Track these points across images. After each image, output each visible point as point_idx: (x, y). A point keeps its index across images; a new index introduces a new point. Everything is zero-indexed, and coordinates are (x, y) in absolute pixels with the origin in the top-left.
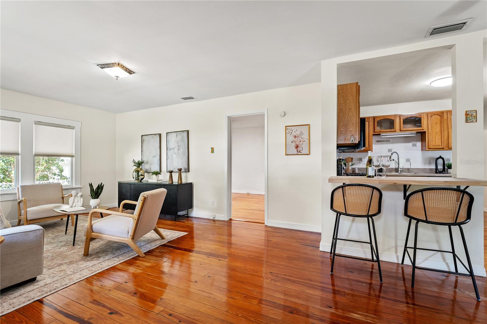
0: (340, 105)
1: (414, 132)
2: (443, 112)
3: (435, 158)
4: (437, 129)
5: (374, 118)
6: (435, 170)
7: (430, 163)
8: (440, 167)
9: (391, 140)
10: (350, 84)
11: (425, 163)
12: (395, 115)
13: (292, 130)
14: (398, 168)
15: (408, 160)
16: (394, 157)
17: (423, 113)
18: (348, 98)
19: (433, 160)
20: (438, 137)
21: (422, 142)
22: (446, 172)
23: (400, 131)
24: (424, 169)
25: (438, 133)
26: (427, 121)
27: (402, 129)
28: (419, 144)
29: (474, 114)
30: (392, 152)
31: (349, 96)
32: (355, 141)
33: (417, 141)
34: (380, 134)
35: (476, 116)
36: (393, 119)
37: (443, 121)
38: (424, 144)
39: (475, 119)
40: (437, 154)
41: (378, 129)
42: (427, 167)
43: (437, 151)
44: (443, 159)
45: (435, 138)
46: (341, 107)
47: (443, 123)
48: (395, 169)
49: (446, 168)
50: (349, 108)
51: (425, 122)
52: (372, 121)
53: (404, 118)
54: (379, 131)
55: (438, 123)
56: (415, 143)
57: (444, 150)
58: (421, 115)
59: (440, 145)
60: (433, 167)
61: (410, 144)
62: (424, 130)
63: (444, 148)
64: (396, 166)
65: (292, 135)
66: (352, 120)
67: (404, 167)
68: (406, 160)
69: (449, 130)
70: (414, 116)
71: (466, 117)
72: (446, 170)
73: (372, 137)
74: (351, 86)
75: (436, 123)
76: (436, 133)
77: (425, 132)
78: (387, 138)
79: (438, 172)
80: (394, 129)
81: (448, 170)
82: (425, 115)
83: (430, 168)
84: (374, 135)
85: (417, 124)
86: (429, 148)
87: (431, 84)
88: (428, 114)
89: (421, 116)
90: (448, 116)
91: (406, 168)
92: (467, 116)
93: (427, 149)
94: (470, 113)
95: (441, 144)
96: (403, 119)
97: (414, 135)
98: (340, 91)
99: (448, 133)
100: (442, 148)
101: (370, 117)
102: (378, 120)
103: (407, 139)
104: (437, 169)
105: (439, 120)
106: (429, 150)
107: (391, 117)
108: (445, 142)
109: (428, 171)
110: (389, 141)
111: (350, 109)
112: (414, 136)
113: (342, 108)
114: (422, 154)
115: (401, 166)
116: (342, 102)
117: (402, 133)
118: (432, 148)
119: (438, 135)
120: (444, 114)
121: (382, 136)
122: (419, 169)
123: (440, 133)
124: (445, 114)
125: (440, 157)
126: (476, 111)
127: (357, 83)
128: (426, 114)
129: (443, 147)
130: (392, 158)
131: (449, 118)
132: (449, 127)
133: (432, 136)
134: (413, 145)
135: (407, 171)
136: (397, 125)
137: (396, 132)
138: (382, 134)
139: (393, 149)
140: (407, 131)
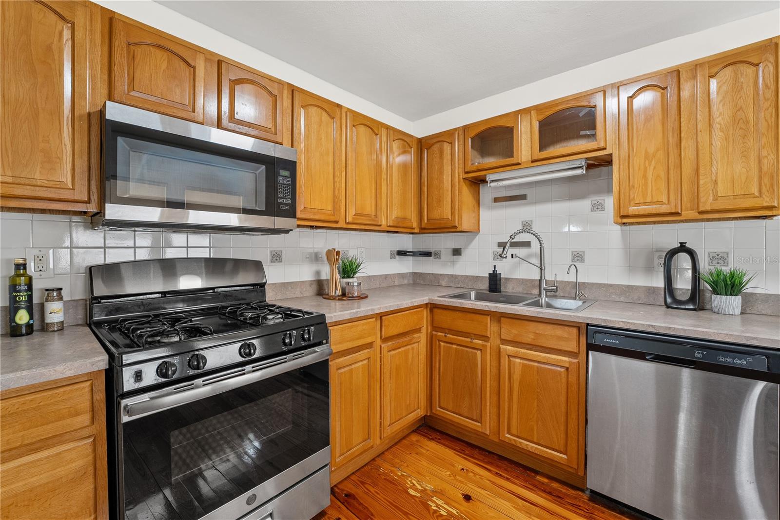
1: (580, 160)
2: (679, 71)
3: (663, 251)
5: (465, 131)
7: (649, 269)
8: (683, 283)
9: (530, 193)
11: (631, 268)
14: (540, 280)
15: (578, 257)
19: (659, 258)
20: (655, 172)
22: (698, 306)
23: (534, 162)
24: (629, 287)
25: (654, 156)
34: (485, 178)
36: (511, 126)
42: (640, 281)
44: (691, 253)
45: (645, 177)
49: (704, 287)
52: (460, 139)
54: (475, 169)
55: (653, 118)
57: (682, 221)
59: (665, 200)
60: (659, 282)
62: (605, 149)
63: (677, 214)
67: (558, 279)
68: (571, 257)
75: (649, 119)
77: (609, 157)
80: (513, 157)
81: (715, 297)
83: (650, 285)
93: (617, 219)
95: (669, 201)
96: (540, 122)
97: (579, 172)
100: (672, 211)
101: (455, 130)
104: (669, 291)
106: (626, 221)
107: (505, 120)
108: (684, 187)
112: (583, 174)
114: (624, 234)
115: (550, 277)
119: (653, 163)
121: (492, 182)
123: (662, 156)
124: (684, 76)
125: (683, 248)
129: (676, 207)
131: (699, 92)
132: (700, 127)
133: (631, 170)
135: (573, 291)
136: (523, 142)
137: (519, 167)
138: (489, 178)
139: (534, 223)
140: (552, 161)
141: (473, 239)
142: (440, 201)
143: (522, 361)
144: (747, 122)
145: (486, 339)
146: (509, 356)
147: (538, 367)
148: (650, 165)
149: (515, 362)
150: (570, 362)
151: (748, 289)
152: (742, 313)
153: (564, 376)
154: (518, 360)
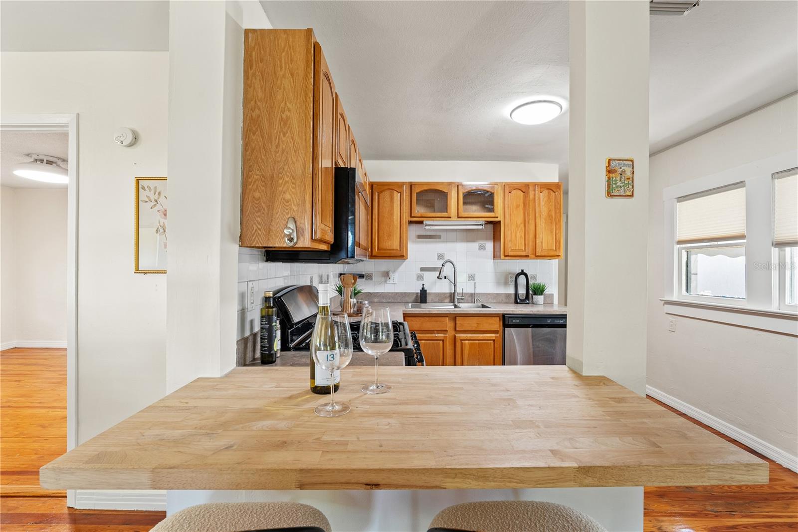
0: (253, 103)
1: (482, 221)
2: (529, 185)
3: (514, 274)
4: (519, 218)
5: (411, 186)
6: (513, 297)
7: (506, 283)
8: (522, 291)
9: (443, 234)
10: (285, 31)
11: (498, 283)
12: (450, 184)
13: (159, 193)
14: (454, 293)
15: (472, 278)
16: (448, 270)
17: (496, 184)
18: (279, 82)
19: (511, 277)
20: (520, 233)
21: (494, 242)
22: (530, 301)
23: (458, 218)
24: (498, 294)
25: (519, 226)
26: (502, 199)
27: (462, 214)
28: (489, 245)
29: (628, 171)
30: (443, 259)
31: (284, 76)
32: (301, 240)
33: (487, 239)
34: (422, 222)
35: (633, 178)
36: (446, 192)
37: (528, 202)
38: (497, 244)
39: (631, 187)
40: (516, 266)
41: (419, 211)
42: (502, 290)
43: (518, 260)
44: (526, 276)
45: (516, 236)
46: (257, 112)
47: (527, 206)
48: (448, 295)
49: (531, 292)
50: (281, 119)
51: (499, 201)
52: (407, 191)
53: (464, 192)
54: (419, 215)
55: (519, 205)
56: (482, 242)
57: (529, 259)
58: (494, 187)
59: (523, 249)
60: (512, 291)
61: (475, 246)
62: (497, 217)
64: (451, 290)
65: (158, 207)
66: (290, 162)
67: (464, 292)
68: (467, 278)
69: (537, 221)
70: (482, 188)
71: (609, 178)
72: (530, 296)
73: (406, 228)
74: (291, 40)
75: (518, 206)
76: (517, 226)
77: (499, 222)
78: (436, 230)
79: (518, 301)
80: (447, 212)
81: (534, 296)
82: (500, 188)
83: (506, 292)
84: (411, 222)
85: (486, 206)
86: (506, 255)
87: (513, 115)
88: (504, 185)
89: (494, 190)
90: (535, 194)
91: (467, 294)
92: (612, 175)
93: (502, 257)
94: (617, 168)
95: (525, 249)
96: (463, 194)
97: (480, 227)
98: (254, 53)
99: (535, 226)
100: (525, 255)
101: (403, 184)
102: (417, 190)
103: (469, 235)
104: (516, 295)
105: (522, 201)
106: (506, 258)
107: (441, 186)
108: (531, 244)
109: (504, 299)
110: (439, 237)
111: (285, 122)
112: (482, 229)
113: (259, 116)
114: (495, 265)
115: (459, 290)
116: (260, 94)
117: (462, 222)
118: (509, 255)
119: (519, 229)
120: (529, 188)
121: (426, 225)
122: (489, 294)
123: (522, 226)
124: (531, 188)
125: (522, 273)
126: (632, 161)
127: (309, 32)
128: (501, 186)
129: (527, 255)
130: (443, 274)
131: (537, 198)
132: (537, 215)
133: (510, 232)
134: (480, 247)
135: (470, 299)
136: (452, 203)
137: (450, 219)
138: (426, 222)
139: (445, 254)
140: (470, 219)
141: (402, 264)
142: (390, 236)
143: (469, 342)
144: (552, 217)
145: (445, 332)
146: (461, 340)
147: (478, 343)
148: (518, 230)
149: (465, 343)
150: (496, 337)
151: (546, 292)
152: (544, 303)
153: (492, 345)
154: (467, 342)
